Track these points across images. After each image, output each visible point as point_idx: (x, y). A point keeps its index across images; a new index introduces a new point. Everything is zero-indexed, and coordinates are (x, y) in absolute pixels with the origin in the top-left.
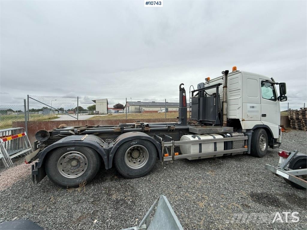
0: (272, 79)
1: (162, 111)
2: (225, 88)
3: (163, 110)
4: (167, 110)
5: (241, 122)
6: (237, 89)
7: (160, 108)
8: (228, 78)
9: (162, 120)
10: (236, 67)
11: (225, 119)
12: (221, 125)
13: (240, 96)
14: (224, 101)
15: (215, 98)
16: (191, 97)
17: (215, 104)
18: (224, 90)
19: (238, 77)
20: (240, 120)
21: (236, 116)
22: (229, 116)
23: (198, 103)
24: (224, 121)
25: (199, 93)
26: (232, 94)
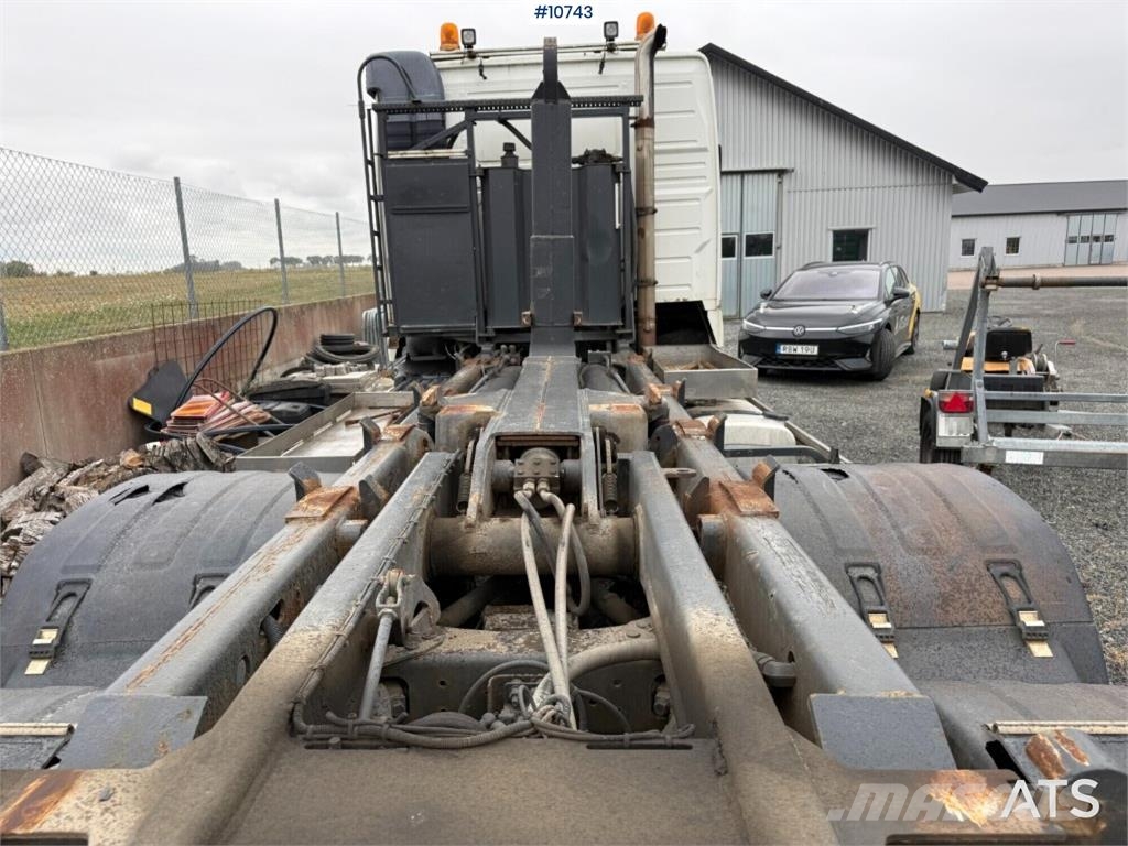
2: (648, 132)
6: (694, 146)
8: (658, 69)
14: (649, 204)
15: (616, 185)
16: (375, 151)
17: (617, 225)
18: (647, 142)
19: (689, 82)
20: (707, 306)
21: (689, 285)
22: (657, 290)
23: (471, 210)
24: (649, 319)
25: (463, 135)
26: (666, 169)
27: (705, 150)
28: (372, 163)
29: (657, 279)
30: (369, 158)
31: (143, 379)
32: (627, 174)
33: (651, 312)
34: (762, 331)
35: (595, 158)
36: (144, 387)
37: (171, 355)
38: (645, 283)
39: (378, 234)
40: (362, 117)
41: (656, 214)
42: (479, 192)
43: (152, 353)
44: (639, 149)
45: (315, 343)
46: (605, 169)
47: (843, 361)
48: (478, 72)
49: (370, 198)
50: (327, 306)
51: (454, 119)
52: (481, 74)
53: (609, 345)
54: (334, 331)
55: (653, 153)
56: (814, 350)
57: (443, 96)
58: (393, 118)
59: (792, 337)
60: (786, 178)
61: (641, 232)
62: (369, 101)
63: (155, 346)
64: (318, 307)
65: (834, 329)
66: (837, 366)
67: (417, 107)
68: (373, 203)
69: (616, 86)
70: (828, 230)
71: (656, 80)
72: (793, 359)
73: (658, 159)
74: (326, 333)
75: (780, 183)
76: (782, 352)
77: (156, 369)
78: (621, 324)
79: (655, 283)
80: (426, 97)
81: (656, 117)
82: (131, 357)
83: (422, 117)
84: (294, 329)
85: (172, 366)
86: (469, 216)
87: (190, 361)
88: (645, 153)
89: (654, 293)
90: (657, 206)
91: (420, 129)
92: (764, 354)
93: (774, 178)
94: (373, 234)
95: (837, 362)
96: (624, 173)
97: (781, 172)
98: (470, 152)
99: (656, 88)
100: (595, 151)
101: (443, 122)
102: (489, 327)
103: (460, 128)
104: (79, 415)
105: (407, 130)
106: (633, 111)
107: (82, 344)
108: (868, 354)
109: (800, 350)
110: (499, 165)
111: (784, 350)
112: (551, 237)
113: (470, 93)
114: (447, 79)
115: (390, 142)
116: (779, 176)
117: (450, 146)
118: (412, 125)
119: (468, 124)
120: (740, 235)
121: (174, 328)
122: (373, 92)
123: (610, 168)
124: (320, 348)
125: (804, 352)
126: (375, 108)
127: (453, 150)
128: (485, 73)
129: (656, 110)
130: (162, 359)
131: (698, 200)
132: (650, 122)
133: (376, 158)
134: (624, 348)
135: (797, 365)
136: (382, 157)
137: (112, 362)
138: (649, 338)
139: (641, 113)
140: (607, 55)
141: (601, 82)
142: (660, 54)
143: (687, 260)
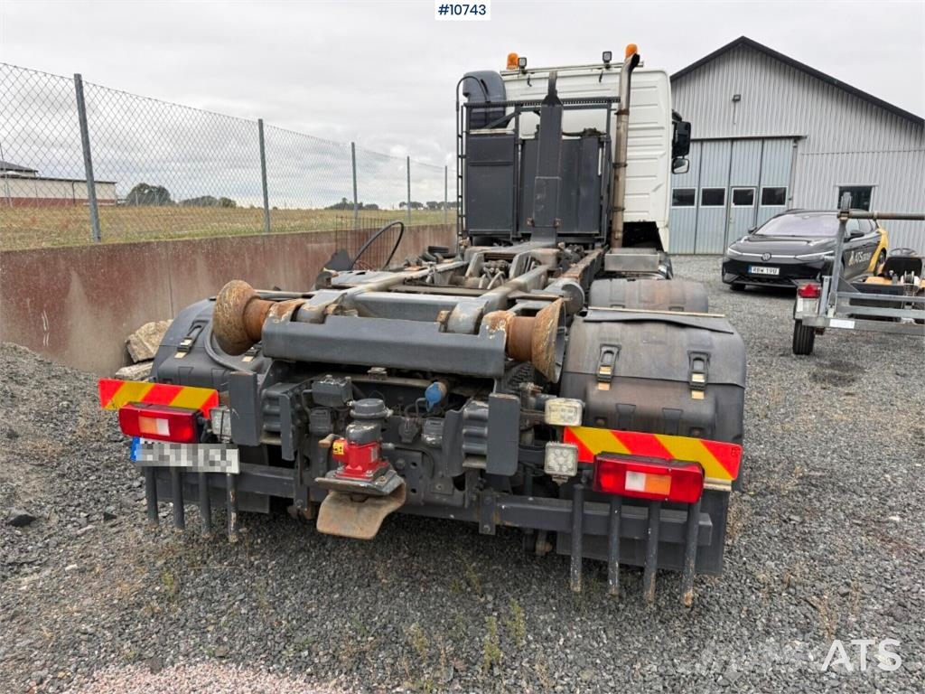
2: (624, 117)
5: (660, 233)
6: (655, 126)
14: (622, 161)
15: (600, 150)
16: (464, 129)
17: (600, 173)
18: (623, 124)
19: (655, 87)
20: (658, 225)
21: (647, 212)
22: (625, 214)
23: (514, 163)
24: (619, 231)
25: (513, 120)
26: (635, 139)
27: (662, 128)
28: (461, 137)
29: (625, 206)
30: (460, 133)
31: (329, 258)
32: (609, 143)
33: (620, 227)
34: (739, 256)
35: (588, 133)
36: (329, 263)
37: (344, 247)
38: (616, 209)
39: (461, 177)
40: (458, 110)
41: (627, 168)
42: (520, 153)
43: (334, 244)
44: (618, 128)
45: (424, 250)
46: (594, 140)
47: (798, 281)
48: (526, 82)
49: (458, 156)
50: (434, 228)
51: (510, 110)
52: (528, 83)
53: (590, 246)
54: (437, 245)
55: (627, 130)
56: (776, 271)
57: (505, 98)
58: (475, 110)
59: (761, 261)
60: (800, 144)
61: (616, 178)
62: (463, 100)
63: (336, 240)
64: (428, 228)
65: (793, 257)
66: (793, 284)
67: (488, 105)
68: (460, 159)
69: (609, 90)
70: (835, 186)
71: (632, 85)
72: (760, 278)
73: (630, 134)
74: (432, 245)
75: (795, 147)
76: (753, 272)
77: (336, 254)
78: (598, 232)
79: (623, 209)
80: (494, 99)
81: (631, 109)
82: (324, 245)
83: (491, 110)
84: (412, 241)
85: (344, 252)
86: (512, 167)
87: (353, 251)
88: (622, 130)
89: (623, 215)
90: (628, 162)
91: (491, 116)
92: (740, 273)
93: (791, 143)
94: (458, 177)
95: (793, 281)
96: (607, 142)
97: (797, 139)
98: (516, 130)
99: (632, 91)
100: (590, 130)
101: (504, 112)
102: (519, 232)
103: (512, 116)
104: (298, 272)
105: (483, 116)
106: (615, 106)
107: (303, 234)
108: (818, 277)
109: (766, 271)
110: (533, 137)
111: (754, 270)
112: (546, 178)
113: (522, 95)
114: (508, 87)
115: (472, 124)
116: (795, 141)
117: (505, 126)
118: (486, 113)
119: (517, 114)
120: (758, 188)
121: (347, 231)
122: (466, 94)
123: (597, 140)
124: (427, 253)
125: (769, 273)
126: (465, 105)
127: (507, 129)
128: (531, 83)
129: (631, 104)
130: (339, 248)
131: (655, 159)
132: (626, 112)
133: (464, 134)
134: (598, 247)
135: (764, 282)
136: (467, 133)
137: (316, 246)
138: (617, 243)
139: (620, 106)
140: (605, 70)
141: (599, 88)
142: (636, 69)
143: (647, 196)
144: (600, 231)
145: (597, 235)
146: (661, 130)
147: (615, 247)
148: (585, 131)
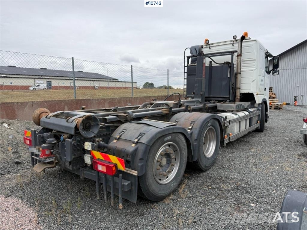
0: (267, 50)
1: (39, 86)
2: (239, 57)
3: (40, 84)
4: (49, 84)
5: (255, 97)
6: (252, 59)
7: (33, 80)
8: (243, 44)
9: (129, 100)
10: (248, 32)
11: (238, 94)
12: (234, 101)
13: (254, 67)
14: (239, 72)
15: (229, 69)
17: (229, 76)
18: (239, 59)
19: (252, 46)
20: (254, 94)
21: (250, 89)
22: (241, 90)
24: (238, 96)
26: (245, 64)
27: (255, 60)
29: (241, 87)
32: (233, 66)
38: (237, 88)
40: (185, 59)
41: (241, 74)
46: (227, 65)
52: (209, 48)
55: (241, 61)
61: (237, 78)
69: (236, 48)
73: (242, 63)
78: (229, 96)
81: (242, 54)
88: (239, 62)
90: (241, 72)
99: (242, 48)
100: (227, 62)
113: (208, 52)
126: (187, 57)
129: (242, 52)
131: (252, 71)
132: (240, 55)
136: (187, 65)
138: (237, 100)
139: (238, 54)
140: (235, 42)
141: (233, 48)
142: (244, 41)
143: (250, 84)
144: (230, 96)
145: (228, 97)
146: (255, 61)
147: (236, 102)
148: (225, 62)
